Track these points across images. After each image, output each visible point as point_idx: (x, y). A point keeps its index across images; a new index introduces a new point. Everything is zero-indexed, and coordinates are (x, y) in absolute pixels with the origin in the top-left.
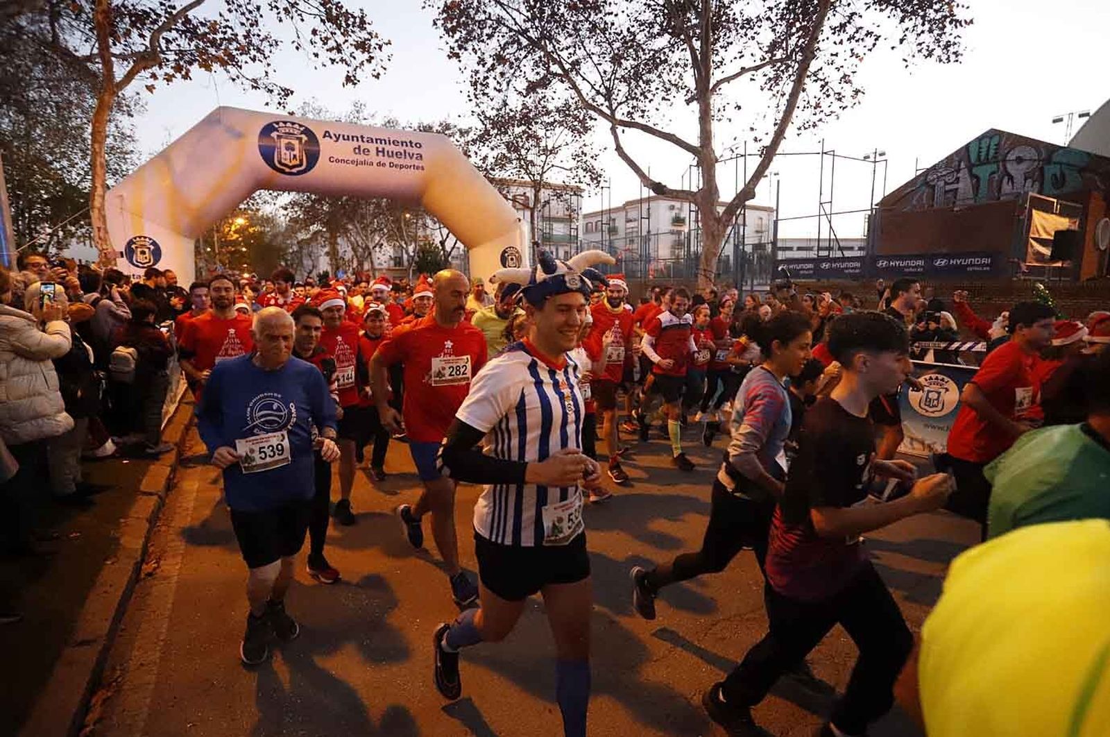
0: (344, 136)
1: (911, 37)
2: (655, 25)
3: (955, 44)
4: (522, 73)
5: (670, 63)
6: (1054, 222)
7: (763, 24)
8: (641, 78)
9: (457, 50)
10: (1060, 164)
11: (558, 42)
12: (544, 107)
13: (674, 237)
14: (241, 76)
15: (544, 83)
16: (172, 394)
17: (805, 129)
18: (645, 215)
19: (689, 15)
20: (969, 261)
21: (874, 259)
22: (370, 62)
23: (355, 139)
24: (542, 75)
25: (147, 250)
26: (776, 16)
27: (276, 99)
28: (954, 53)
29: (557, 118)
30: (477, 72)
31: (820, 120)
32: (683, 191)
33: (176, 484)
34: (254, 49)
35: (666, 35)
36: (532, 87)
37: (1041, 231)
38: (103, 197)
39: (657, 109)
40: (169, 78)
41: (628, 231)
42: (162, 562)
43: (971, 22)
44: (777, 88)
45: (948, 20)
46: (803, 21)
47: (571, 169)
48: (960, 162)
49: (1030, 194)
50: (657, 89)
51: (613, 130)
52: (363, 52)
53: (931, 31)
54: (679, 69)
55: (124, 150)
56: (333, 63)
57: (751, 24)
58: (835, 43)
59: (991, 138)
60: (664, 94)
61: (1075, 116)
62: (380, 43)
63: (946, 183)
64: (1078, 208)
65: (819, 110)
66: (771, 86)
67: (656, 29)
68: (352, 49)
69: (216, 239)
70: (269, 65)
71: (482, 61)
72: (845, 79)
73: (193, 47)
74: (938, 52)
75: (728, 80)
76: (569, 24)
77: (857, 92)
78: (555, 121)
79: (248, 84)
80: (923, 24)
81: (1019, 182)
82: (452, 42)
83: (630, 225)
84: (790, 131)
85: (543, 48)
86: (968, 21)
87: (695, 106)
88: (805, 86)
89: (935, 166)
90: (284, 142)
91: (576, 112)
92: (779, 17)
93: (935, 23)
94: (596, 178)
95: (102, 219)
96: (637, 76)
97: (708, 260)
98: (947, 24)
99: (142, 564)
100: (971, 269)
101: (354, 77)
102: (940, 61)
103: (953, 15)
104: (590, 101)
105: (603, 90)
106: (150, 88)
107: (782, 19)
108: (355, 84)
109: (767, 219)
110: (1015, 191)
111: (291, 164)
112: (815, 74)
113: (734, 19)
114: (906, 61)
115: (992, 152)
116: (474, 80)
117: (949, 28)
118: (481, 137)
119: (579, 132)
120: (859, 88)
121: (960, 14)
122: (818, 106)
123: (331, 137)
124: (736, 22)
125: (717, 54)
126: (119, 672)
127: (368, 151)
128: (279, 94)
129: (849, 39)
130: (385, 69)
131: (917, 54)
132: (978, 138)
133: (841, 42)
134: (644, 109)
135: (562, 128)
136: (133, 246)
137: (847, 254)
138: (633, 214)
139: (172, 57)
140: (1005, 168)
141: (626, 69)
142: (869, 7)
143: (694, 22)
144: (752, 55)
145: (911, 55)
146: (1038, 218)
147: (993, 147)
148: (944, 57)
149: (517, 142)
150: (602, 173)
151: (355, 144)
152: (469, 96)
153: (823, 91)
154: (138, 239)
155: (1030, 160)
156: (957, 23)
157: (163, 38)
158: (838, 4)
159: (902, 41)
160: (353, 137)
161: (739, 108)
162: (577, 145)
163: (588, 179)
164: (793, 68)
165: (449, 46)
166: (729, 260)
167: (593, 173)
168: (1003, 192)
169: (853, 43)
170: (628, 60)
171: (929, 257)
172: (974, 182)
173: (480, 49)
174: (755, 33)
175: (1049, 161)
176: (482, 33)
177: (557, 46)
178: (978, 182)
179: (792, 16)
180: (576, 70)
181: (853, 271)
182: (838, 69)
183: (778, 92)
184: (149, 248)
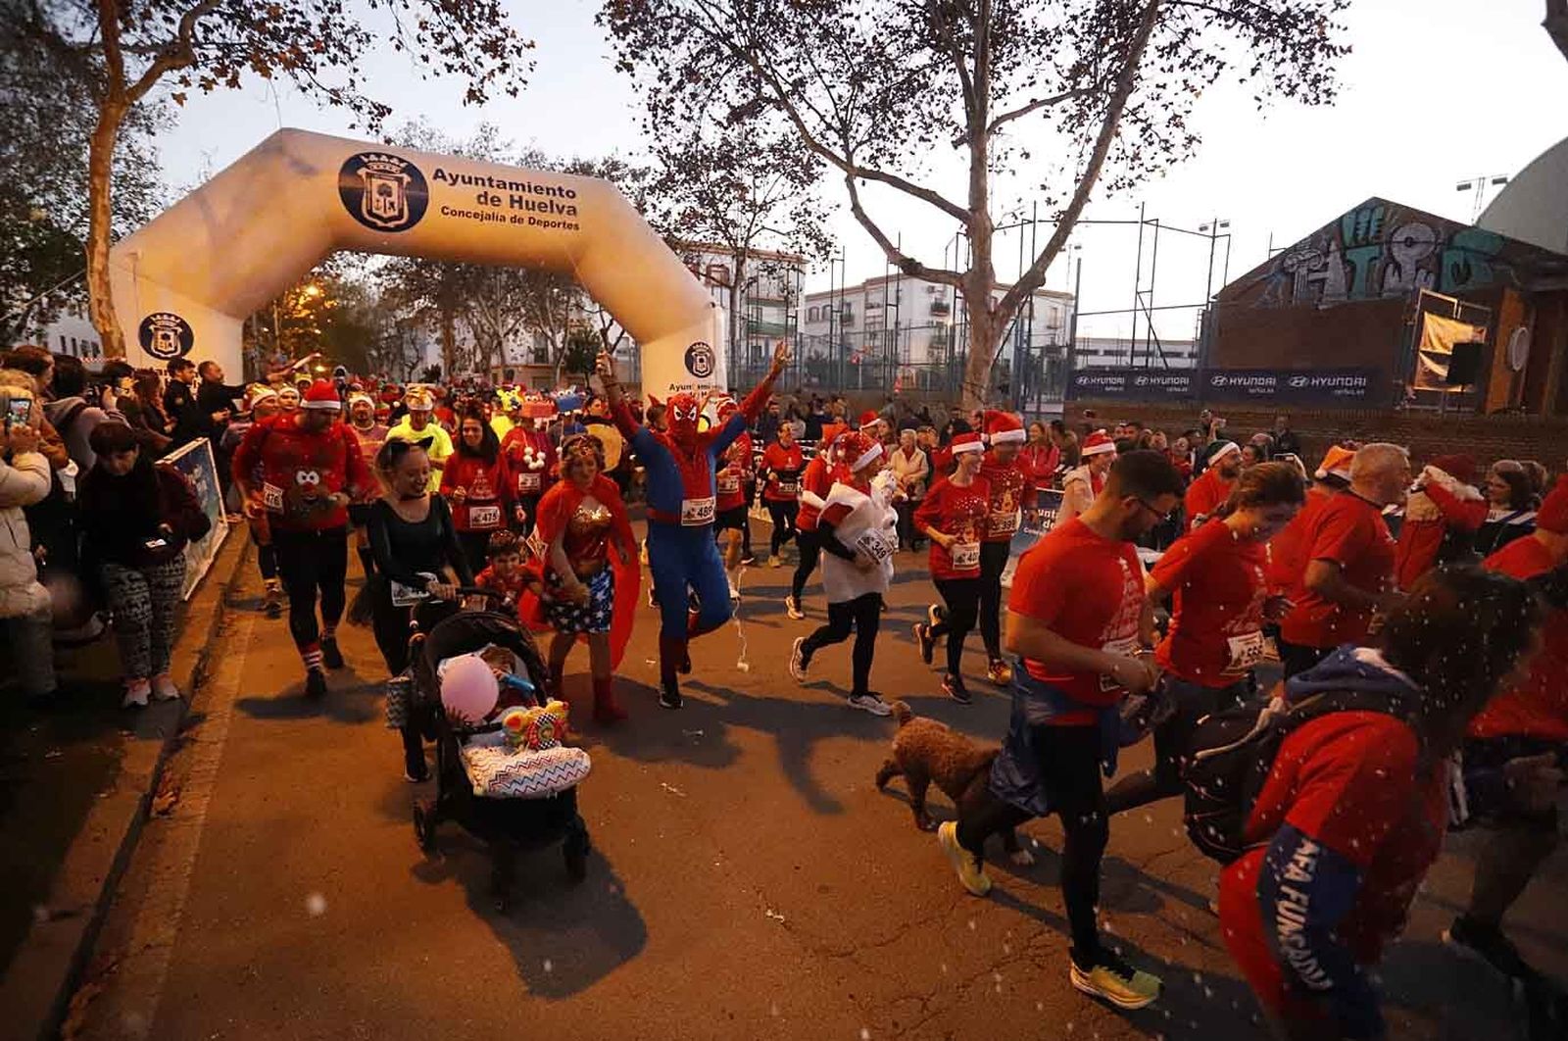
0: (463, 177)
2: (913, 34)
3: (1326, 78)
4: (722, 95)
5: (931, 88)
6: (1455, 331)
7: (1063, 38)
8: (891, 109)
9: (629, 59)
10: (1463, 248)
11: (775, 53)
12: (751, 144)
13: (934, 333)
14: (314, 85)
15: (753, 109)
16: (204, 545)
17: (1119, 188)
18: (892, 300)
19: (960, 22)
20: (1336, 381)
21: (1210, 374)
22: (504, 72)
23: (480, 182)
24: (751, 98)
26: (1083, 27)
27: (366, 119)
28: (1326, 91)
29: (771, 160)
30: (657, 91)
31: (1139, 177)
32: (945, 272)
34: (335, 45)
35: (928, 48)
36: (736, 115)
37: (1435, 342)
38: (106, 256)
39: (913, 154)
40: (207, 85)
41: (868, 321)
42: (182, 794)
43: (1349, 50)
44: (1081, 130)
45: (1318, 45)
46: (1120, 36)
47: (788, 234)
48: (1329, 245)
49: (1423, 290)
50: (913, 124)
51: (849, 182)
52: (494, 57)
53: (1294, 59)
54: (945, 97)
55: (142, 182)
56: (449, 71)
57: (1047, 38)
58: (1162, 69)
59: (1372, 210)
60: (922, 132)
62: (519, 45)
63: (1310, 271)
64: (1487, 313)
65: (1137, 162)
66: (1073, 126)
67: (914, 39)
68: (478, 51)
70: (355, 70)
71: (664, 77)
72: (1175, 121)
73: (244, 39)
74: (1303, 88)
75: (1012, 116)
76: (790, 27)
77: (1191, 139)
79: (324, 96)
80: (1284, 50)
81: (1408, 277)
82: (622, 46)
83: (870, 313)
84: (1097, 191)
85: (753, 61)
86: (1345, 48)
87: (965, 150)
88: (1120, 129)
89: (1296, 245)
90: (377, 182)
91: (798, 153)
92: (1086, 29)
93: (1300, 49)
94: (824, 246)
95: (104, 287)
96: (885, 105)
97: (977, 366)
98: (1316, 50)
99: (152, 798)
100: (1339, 392)
101: (480, 91)
102: (1306, 101)
103: (1324, 39)
104: (819, 138)
105: (836, 124)
106: (180, 99)
107: (1089, 33)
109: (1063, 313)
110: (1403, 285)
111: (385, 216)
112: (1134, 112)
113: (1024, 31)
114: (1260, 100)
115: (1373, 231)
116: (653, 103)
117: (1318, 57)
118: (662, 183)
119: (802, 182)
120: (1194, 134)
121: (1335, 38)
122: (1136, 157)
123: (445, 180)
124: (1026, 34)
125: (998, 79)
126: (113, 959)
127: (499, 200)
128: (370, 113)
129: (1181, 66)
130: (525, 82)
131: (1274, 91)
132: (1354, 210)
133: (1171, 69)
134: (893, 151)
135: (778, 174)
136: (152, 327)
137: (1173, 363)
138: (876, 298)
139: (213, 52)
140: (1389, 249)
141: (871, 94)
142: (1210, 23)
143: (967, 31)
144: (1047, 82)
145: (1267, 91)
146: (1433, 324)
147: (1375, 223)
148: (1311, 97)
149: (713, 192)
150: (833, 240)
151: (480, 190)
152: (645, 125)
153: (1145, 136)
154: (158, 317)
155: (1425, 243)
156: (1329, 50)
157: (200, 24)
158: (1167, 15)
159: (1254, 71)
160: (476, 180)
161: (1027, 155)
162: (797, 200)
163: (812, 249)
164: (1104, 102)
165: (617, 51)
166: (1008, 366)
167: (820, 240)
168: (1386, 286)
169: (1188, 72)
170: (873, 81)
171: (1284, 375)
172: (1348, 269)
173: (662, 58)
174: (1052, 51)
175: (1449, 244)
176: (666, 35)
177: (773, 57)
178: (1354, 269)
179: (1104, 29)
180: (799, 94)
181: (1179, 390)
182: (1166, 107)
183: (1081, 136)
184: (175, 331)
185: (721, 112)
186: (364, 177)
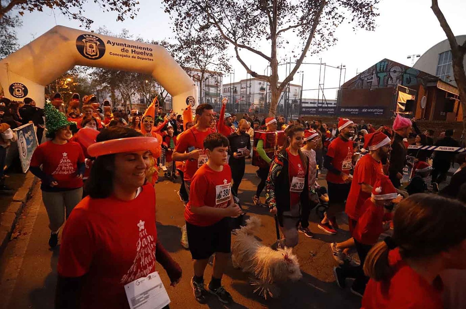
0: (117, 43)
1: (356, 19)
2: (255, 5)
3: (372, 23)
4: (198, 22)
5: (260, 22)
6: (406, 97)
7: (298, 9)
9: (169, 9)
10: (409, 74)
11: (214, 9)
12: (207, 37)
13: (261, 96)
14: (68, 12)
15: (207, 27)
17: (314, 53)
18: (248, 86)
19: (269, 2)
20: (375, 110)
21: (340, 108)
22: (129, 11)
23: (122, 45)
24: (206, 23)
25: (20, 90)
26: (304, 6)
27: (85, 24)
28: (373, 27)
29: (212, 42)
30: (178, 20)
31: (320, 50)
32: (264, 76)
33: (32, 196)
35: (259, 10)
36: (202, 28)
37: (402, 99)
39: (255, 41)
40: (31, 10)
41: (242, 92)
42: (22, 232)
45: (370, 13)
46: (315, 9)
47: (218, 64)
48: (373, 72)
50: (255, 33)
51: (236, 49)
52: (126, 6)
53: (364, 17)
54: (264, 25)
55: (11, 43)
56: (112, 10)
57: (294, 8)
58: (327, 19)
59: (385, 62)
60: (257, 35)
61: (415, 56)
62: (134, 3)
63: (368, 79)
64: (415, 91)
65: (320, 46)
66: (301, 35)
67: (255, 7)
68: (121, 4)
69: (57, 87)
70: (81, 8)
71: (180, 15)
72: (330, 34)
74: (366, 26)
75: (284, 30)
76: (218, 2)
77: (335, 40)
78: (211, 43)
79: (71, 16)
80: (361, 14)
81: (394, 80)
82: (167, 5)
83: (242, 90)
84: (308, 53)
85: (207, 11)
86: (378, 14)
87: (270, 41)
88: (314, 36)
89: (364, 72)
90: (88, 44)
91: (220, 40)
92: (305, 6)
93: (365, 14)
94: (228, 69)
96: (247, 27)
97: (273, 105)
98: (370, 15)
99: (11, 233)
100: (376, 113)
101: (122, 17)
103: (372, 11)
104: (227, 36)
106: (21, 13)
107: (306, 7)
108: (122, 20)
109: (298, 90)
110: (393, 84)
111: (92, 55)
112: (319, 31)
113: (287, 6)
114: (353, 28)
115: (385, 68)
116: (176, 23)
117: (370, 17)
118: (179, 48)
119: (222, 49)
120: (336, 38)
121: (375, 11)
122: (319, 44)
123: (111, 44)
124: (288, 7)
125: (280, 20)
127: (128, 51)
128: (86, 22)
129: (332, 18)
130: (136, 15)
131: (358, 26)
132: (380, 62)
133: (329, 19)
134: (249, 40)
135: (214, 47)
136: (13, 87)
137: (329, 106)
138: (244, 85)
140: (389, 74)
141: (242, 23)
142: (341, 5)
143: (271, 5)
144: (294, 21)
145: (356, 26)
146: (401, 95)
147: (385, 66)
148: (368, 28)
149: (195, 51)
150: (231, 67)
151: (122, 47)
152: (174, 30)
153: (322, 38)
154: (16, 84)
155: (399, 72)
156: (373, 14)
158: (329, 3)
159: (353, 20)
160: (121, 44)
161: (288, 43)
162: (220, 55)
163: (225, 69)
164: (310, 28)
165: (165, 7)
166: (282, 106)
167: (227, 67)
168: (388, 83)
169: (334, 19)
170: (243, 19)
171: (360, 108)
172: (378, 79)
173: (179, 9)
174: (295, 12)
175: (405, 73)
176: (180, 2)
177: (213, 11)
178: (380, 79)
179: (310, 6)
180: (221, 22)
181: (331, 112)
182: (328, 30)
183: (304, 37)
184: (22, 89)
185: (197, 27)
186: (84, 42)
